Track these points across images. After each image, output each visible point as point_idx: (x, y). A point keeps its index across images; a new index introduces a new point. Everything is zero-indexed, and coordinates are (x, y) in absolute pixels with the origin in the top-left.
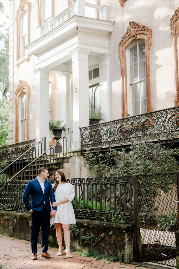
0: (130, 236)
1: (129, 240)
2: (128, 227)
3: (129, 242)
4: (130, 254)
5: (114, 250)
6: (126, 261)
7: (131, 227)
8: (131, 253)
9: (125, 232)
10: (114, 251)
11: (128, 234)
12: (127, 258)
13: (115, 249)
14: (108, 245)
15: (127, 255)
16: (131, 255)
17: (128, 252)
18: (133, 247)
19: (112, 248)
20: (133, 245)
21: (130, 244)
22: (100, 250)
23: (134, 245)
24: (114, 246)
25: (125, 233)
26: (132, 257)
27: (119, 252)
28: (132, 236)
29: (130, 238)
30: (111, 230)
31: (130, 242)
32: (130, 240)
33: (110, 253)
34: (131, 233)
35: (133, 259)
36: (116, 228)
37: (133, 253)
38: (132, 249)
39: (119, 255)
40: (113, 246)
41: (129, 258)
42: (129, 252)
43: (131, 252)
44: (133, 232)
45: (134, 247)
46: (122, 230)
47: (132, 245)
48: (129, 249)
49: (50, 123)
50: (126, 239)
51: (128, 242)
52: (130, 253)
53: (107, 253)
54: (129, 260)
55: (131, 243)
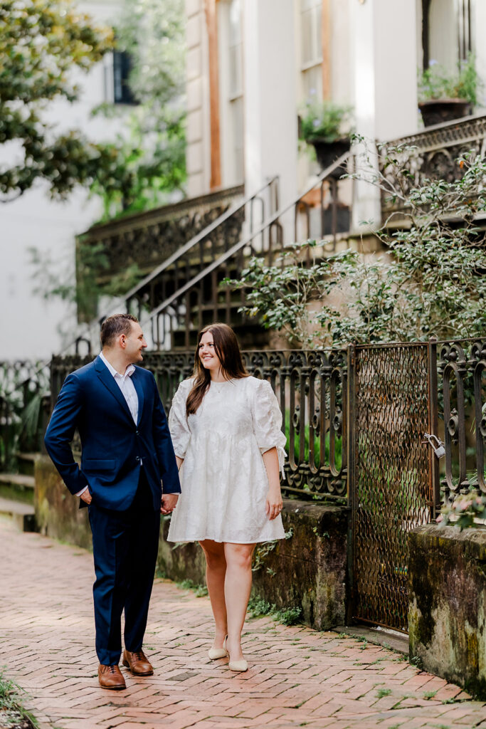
0: (335, 544)
1: (329, 557)
2: (327, 516)
3: (328, 562)
4: (333, 600)
5: (294, 587)
6: (318, 621)
7: (338, 516)
8: (338, 598)
9: (317, 531)
10: (294, 590)
11: (326, 536)
12: (321, 612)
13: (296, 585)
14: (284, 573)
15: (322, 602)
16: (337, 605)
17: (326, 595)
18: (342, 578)
19: (291, 582)
20: (343, 573)
21: (331, 569)
22: (269, 588)
23: (347, 573)
24: (295, 576)
25: (316, 534)
26: (341, 609)
27: (305, 594)
28: (340, 543)
29: (334, 550)
30: (291, 524)
31: (333, 564)
32: (335, 556)
33: (288, 597)
34: (338, 536)
35: (343, 617)
36: (299, 520)
37: (342, 598)
38: (342, 586)
39: (304, 603)
40: (293, 575)
41: (329, 614)
42: (329, 593)
43: (336, 594)
44: (345, 531)
45: (346, 580)
46: (310, 524)
47: (339, 573)
48: (329, 586)
49: (299, 118)
50: (320, 554)
51: (325, 563)
52: (332, 596)
53: (282, 597)
54: (329, 619)
55: (337, 566)
